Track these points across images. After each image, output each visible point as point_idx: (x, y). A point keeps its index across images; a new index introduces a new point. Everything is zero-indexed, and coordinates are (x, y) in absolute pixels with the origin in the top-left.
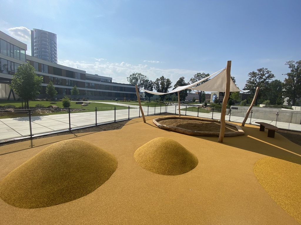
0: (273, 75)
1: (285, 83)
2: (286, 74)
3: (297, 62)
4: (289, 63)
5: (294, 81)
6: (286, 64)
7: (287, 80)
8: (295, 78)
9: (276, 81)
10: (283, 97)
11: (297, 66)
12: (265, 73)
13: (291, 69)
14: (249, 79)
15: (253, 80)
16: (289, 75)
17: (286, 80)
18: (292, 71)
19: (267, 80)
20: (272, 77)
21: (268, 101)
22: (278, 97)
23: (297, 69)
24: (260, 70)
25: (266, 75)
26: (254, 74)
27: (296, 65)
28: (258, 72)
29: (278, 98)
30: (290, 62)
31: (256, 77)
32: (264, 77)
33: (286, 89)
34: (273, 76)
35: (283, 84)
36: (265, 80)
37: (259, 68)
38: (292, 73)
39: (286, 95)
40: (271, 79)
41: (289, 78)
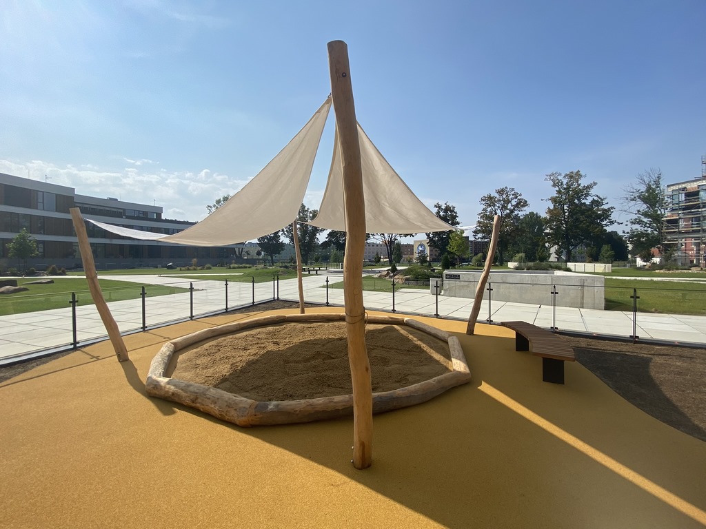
0: (526, 202)
1: (548, 217)
2: (549, 200)
3: (566, 175)
4: (552, 178)
5: (564, 213)
6: (546, 180)
7: (552, 211)
8: (565, 207)
9: (532, 214)
10: (547, 245)
11: (567, 183)
12: (510, 198)
13: (557, 189)
14: (483, 210)
15: (491, 212)
16: (554, 200)
17: (550, 211)
18: (559, 192)
19: (516, 212)
20: (523, 206)
21: (522, 255)
22: (538, 246)
23: (567, 189)
24: (501, 192)
25: (514, 202)
26: (490, 200)
27: (565, 181)
28: (497, 195)
29: (540, 247)
30: (552, 175)
31: (494, 205)
32: (509, 206)
33: (551, 229)
34: (525, 204)
35: (546, 218)
36: (512, 211)
37: (499, 188)
38: (558, 197)
39: (552, 240)
40: (523, 209)
41: (554, 206)
